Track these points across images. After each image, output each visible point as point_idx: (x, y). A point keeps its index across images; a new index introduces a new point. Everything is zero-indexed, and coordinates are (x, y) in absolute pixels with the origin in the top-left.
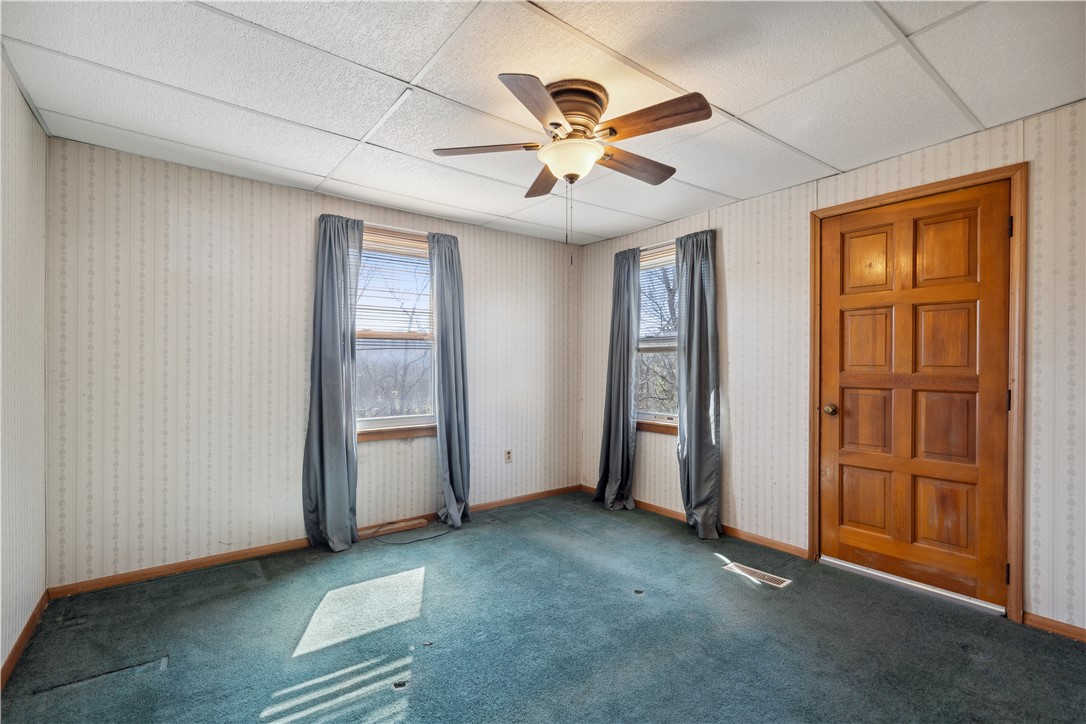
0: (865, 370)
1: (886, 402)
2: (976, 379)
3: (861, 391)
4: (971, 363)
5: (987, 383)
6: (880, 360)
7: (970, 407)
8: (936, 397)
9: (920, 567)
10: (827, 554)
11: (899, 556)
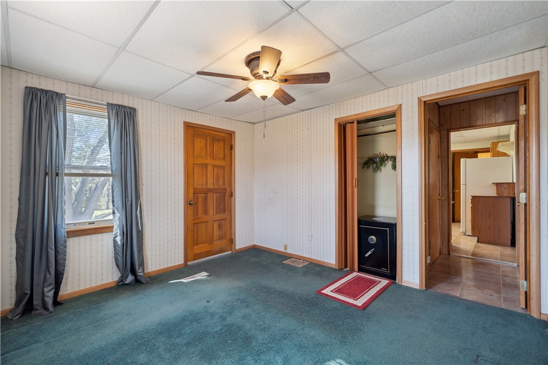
0: (200, 187)
1: (206, 198)
2: (226, 189)
3: (199, 195)
4: (224, 184)
5: (228, 190)
6: (204, 184)
7: (224, 196)
8: (218, 195)
9: (215, 250)
10: (189, 261)
11: (210, 250)
